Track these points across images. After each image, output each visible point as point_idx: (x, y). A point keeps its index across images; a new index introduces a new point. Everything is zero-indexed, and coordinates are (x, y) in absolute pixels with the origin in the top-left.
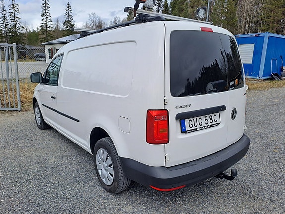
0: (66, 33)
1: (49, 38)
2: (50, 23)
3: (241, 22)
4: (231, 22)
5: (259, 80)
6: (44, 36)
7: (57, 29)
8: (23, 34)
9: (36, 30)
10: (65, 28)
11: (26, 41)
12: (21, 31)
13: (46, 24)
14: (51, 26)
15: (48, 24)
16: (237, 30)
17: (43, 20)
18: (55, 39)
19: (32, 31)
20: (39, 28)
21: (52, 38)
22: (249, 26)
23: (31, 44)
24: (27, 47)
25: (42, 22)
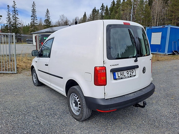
0: (46, 27)
1: (35, 30)
2: (36, 21)
3: (154, 19)
4: (148, 19)
5: (165, 55)
6: (32, 29)
7: (40, 25)
8: (20, 28)
9: (28, 25)
10: (45, 24)
11: (22, 32)
12: (19, 26)
13: (34, 21)
14: (37, 23)
15: (35, 21)
16: (151, 24)
17: (32, 19)
18: (39, 30)
19: (25, 26)
20: (29, 24)
21: (37, 30)
22: (159, 21)
23: (24, 33)
24: (22, 35)
25: (31, 20)
